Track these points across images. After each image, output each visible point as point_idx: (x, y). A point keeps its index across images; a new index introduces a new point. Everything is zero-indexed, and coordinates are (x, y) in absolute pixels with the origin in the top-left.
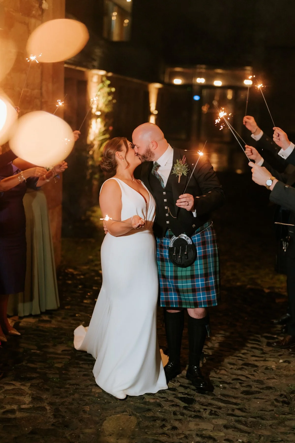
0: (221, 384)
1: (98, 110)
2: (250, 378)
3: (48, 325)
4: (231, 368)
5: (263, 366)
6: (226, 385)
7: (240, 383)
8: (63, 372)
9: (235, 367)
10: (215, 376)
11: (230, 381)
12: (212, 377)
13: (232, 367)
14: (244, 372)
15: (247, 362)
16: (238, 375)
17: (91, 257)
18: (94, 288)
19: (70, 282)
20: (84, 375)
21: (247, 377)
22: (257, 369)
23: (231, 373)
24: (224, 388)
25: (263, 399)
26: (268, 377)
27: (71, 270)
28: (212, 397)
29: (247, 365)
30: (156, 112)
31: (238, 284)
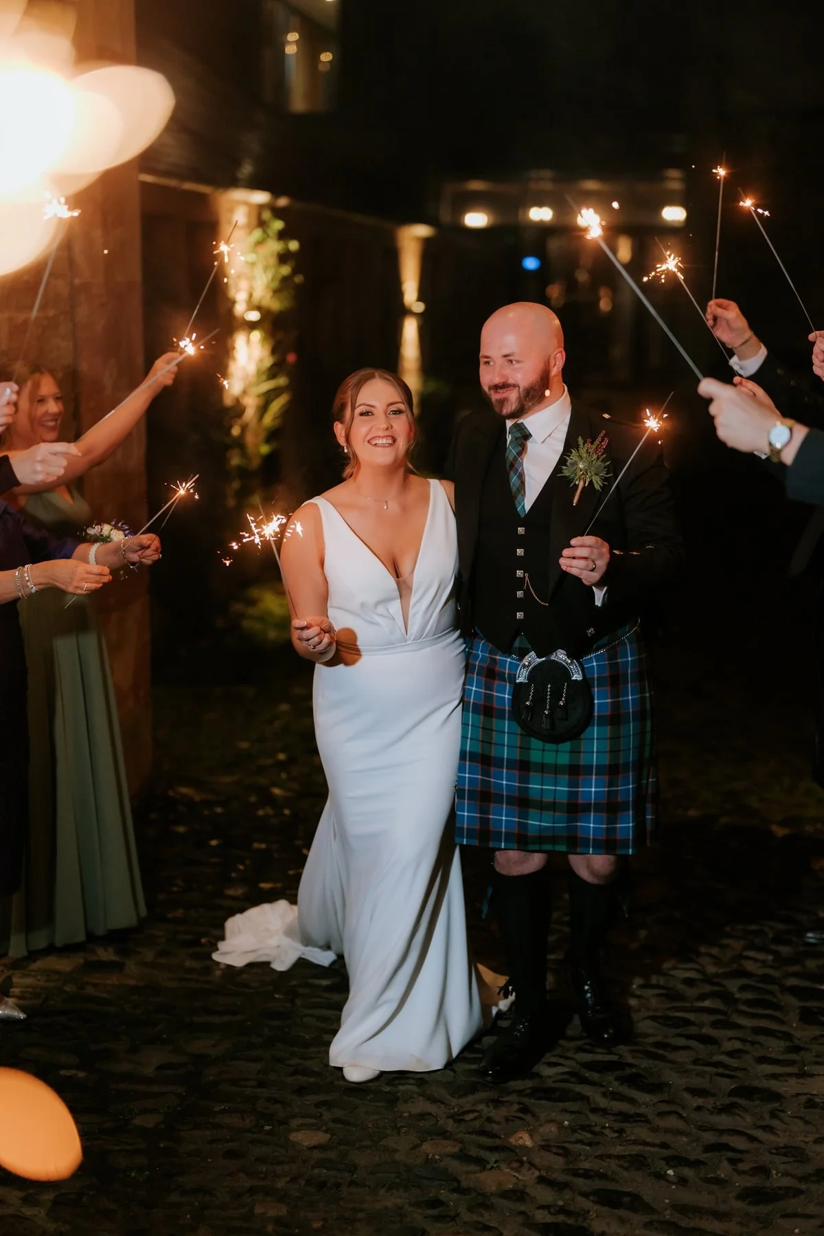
0: (671, 1167)
1: (252, 306)
2: (760, 1142)
3: (113, 980)
4: (699, 1108)
5: (798, 1095)
6: (687, 1172)
7: (733, 1162)
8: (162, 1145)
9: (709, 1103)
10: (648, 1140)
11: (696, 1153)
12: (641, 1144)
13: (701, 1104)
14: (738, 1118)
15: (747, 1083)
16: (722, 1132)
17: (245, 745)
18: (256, 845)
19: (181, 829)
20: (230, 1154)
21: (752, 1139)
22: (780, 1108)
23: (699, 1123)
24: (682, 1181)
25: (810, 1217)
26: (818, 1136)
27: (184, 790)
28: (646, 1219)
29: (748, 1092)
30: (419, 307)
31: (692, 813)
